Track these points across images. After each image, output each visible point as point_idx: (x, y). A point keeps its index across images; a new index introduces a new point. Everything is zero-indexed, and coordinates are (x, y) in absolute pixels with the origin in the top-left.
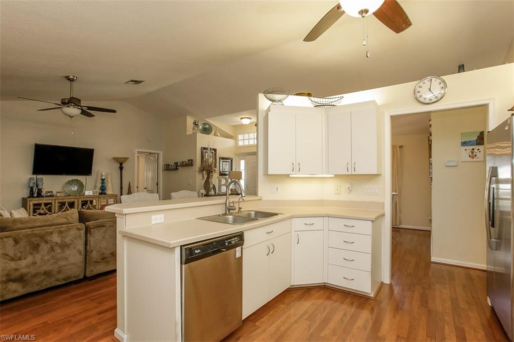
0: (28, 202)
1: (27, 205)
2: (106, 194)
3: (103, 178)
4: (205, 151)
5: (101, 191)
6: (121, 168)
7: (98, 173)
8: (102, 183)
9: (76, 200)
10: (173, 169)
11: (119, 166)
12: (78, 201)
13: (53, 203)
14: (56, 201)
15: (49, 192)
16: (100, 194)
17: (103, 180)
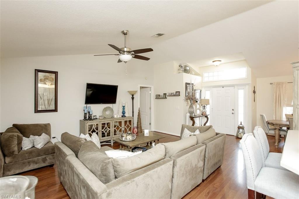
0: (86, 124)
1: (85, 126)
2: (126, 116)
3: (124, 105)
4: (188, 85)
5: (122, 115)
6: (133, 98)
7: (120, 102)
8: (123, 109)
9: (111, 121)
10: (163, 98)
11: (132, 97)
12: (112, 122)
13: (99, 124)
14: (101, 122)
15: (95, 116)
16: (122, 116)
17: (124, 107)
